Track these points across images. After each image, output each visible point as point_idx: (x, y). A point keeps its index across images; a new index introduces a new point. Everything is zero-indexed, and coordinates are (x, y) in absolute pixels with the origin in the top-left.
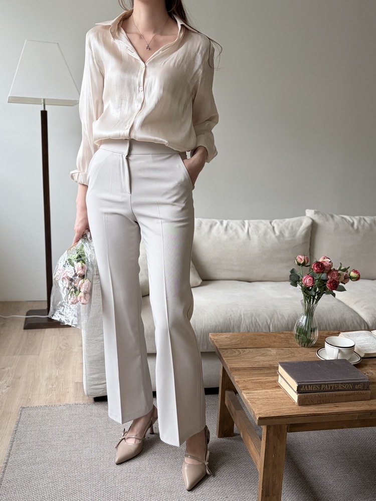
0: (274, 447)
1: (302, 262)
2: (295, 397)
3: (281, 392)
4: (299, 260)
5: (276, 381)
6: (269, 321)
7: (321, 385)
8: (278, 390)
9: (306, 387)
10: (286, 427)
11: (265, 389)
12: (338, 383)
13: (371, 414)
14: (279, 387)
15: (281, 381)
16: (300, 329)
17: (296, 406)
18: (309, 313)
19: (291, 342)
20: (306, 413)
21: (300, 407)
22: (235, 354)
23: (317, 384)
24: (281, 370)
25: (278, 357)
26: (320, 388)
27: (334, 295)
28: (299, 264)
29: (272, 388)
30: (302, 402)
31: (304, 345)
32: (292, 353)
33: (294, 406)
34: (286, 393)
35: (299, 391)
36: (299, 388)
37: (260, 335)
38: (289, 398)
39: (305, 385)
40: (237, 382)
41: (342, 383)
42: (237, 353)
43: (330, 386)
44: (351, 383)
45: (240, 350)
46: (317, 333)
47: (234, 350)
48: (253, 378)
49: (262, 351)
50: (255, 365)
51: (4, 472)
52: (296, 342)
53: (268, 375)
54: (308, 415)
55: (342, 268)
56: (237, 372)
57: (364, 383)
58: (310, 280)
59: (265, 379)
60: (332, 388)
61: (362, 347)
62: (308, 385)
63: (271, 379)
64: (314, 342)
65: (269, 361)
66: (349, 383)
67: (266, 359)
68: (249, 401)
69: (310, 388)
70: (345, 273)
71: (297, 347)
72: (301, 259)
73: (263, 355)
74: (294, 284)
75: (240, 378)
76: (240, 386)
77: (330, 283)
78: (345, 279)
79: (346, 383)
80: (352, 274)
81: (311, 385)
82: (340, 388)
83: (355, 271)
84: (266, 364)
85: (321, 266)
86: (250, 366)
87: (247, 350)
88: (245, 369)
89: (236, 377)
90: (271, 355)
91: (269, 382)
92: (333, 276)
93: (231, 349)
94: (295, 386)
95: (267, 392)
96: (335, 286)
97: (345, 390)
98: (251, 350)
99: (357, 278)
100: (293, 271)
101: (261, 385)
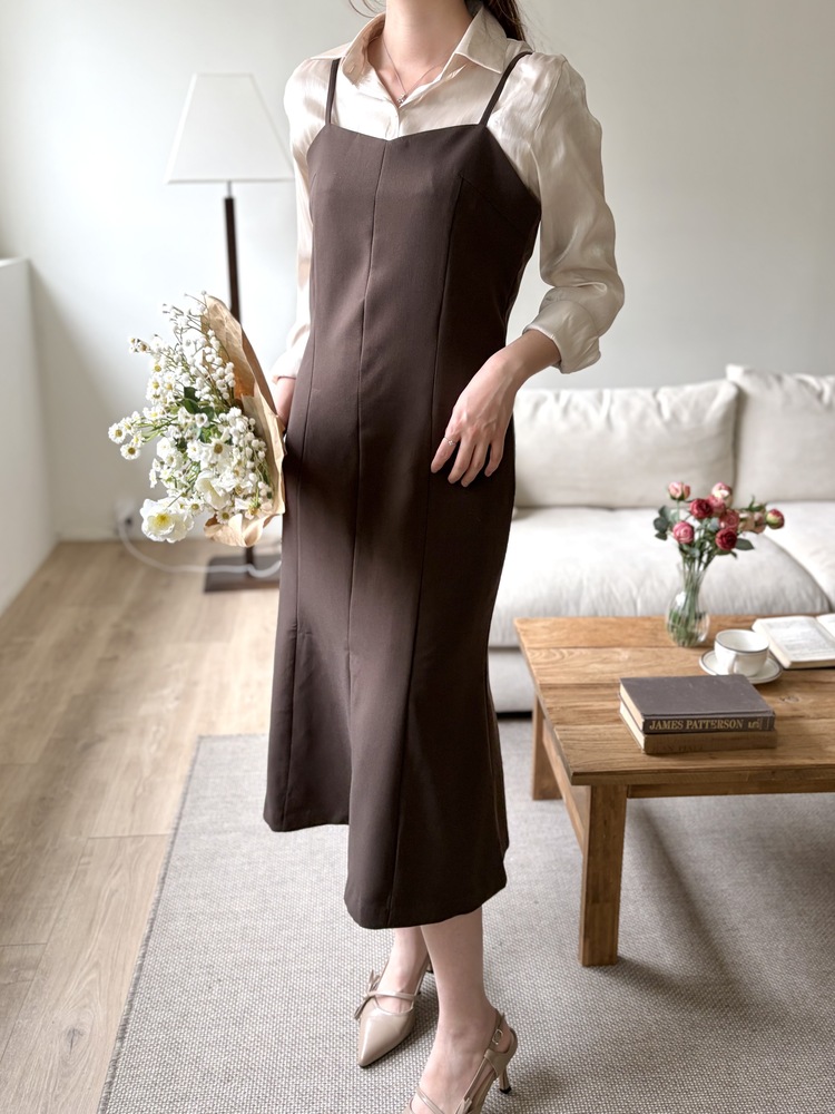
0: (605, 823)
1: (678, 495)
2: (640, 738)
3: (621, 730)
4: (673, 492)
5: (617, 710)
6: (635, 593)
7: (685, 720)
8: (617, 725)
9: (659, 724)
10: (625, 789)
11: (594, 723)
12: (717, 719)
13: (773, 773)
14: (619, 720)
15: (623, 711)
16: (676, 615)
17: (642, 755)
18: (693, 588)
19: (660, 637)
21: (647, 757)
22: (554, 659)
23: (678, 720)
24: (623, 691)
25: (630, 665)
26: (685, 725)
27: (735, 555)
28: (674, 498)
29: (608, 722)
30: (651, 750)
31: (684, 643)
32: (658, 657)
33: (638, 755)
34: (629, 732)
35: (646, 730)
36: (645, 724)
37: (606, 623)
38: (633, 740)
39: (657, 721)
40: (549, 709)
41: (723, 719)
42: (558, 656)
43: (701, 722)
44: (740, 719)
45: (565, 651)
46: (707, 621)
47: (552, 651)
48: (578, 704)
49: (604, 653)
50: (586, 680)
51: (173, 843)
52: (669, 637)
53: (604, 698)
54: (659, 771)
55: (755, 505)
56: (552, 693)
57: (765, 719)
58: (686, 531)
59: (596, 705)
60: (707, 727)
61: (791, 648)
62: (661, 721)
63: (609, 705)
64: (702, 638)
65: (612, 672)
66: (736, 719)
67: (607, 668)
68: (562, 745)
69: (666, 726)
70: (757, 515)
71: (672, 647)
72: (677, 490)
73: (604, 661)
74: (662, 535)
75: (555, 703)
76: (552, 717)
77: (721, 537)
78: (759, 526)
79: (730, 719)
80: (771, 517)
81: (667, 720)
82: (720, 726)
83: (777, 513)
84: (606, 678)
85: (704, 507)
86: (578, 682)
87: (577, 652)
88: (565, 687)
89: (548, 700)
90: (619, 662)
91: (603, 711)
92: (729, 522)
93: (548, 649)
94: (641, 721)
95: (597, 729)
96: (730, 543)
97: (729, 730)
98: (584, 651)
99: (779, 525)
100: (662, 512)
101: (590, 716)
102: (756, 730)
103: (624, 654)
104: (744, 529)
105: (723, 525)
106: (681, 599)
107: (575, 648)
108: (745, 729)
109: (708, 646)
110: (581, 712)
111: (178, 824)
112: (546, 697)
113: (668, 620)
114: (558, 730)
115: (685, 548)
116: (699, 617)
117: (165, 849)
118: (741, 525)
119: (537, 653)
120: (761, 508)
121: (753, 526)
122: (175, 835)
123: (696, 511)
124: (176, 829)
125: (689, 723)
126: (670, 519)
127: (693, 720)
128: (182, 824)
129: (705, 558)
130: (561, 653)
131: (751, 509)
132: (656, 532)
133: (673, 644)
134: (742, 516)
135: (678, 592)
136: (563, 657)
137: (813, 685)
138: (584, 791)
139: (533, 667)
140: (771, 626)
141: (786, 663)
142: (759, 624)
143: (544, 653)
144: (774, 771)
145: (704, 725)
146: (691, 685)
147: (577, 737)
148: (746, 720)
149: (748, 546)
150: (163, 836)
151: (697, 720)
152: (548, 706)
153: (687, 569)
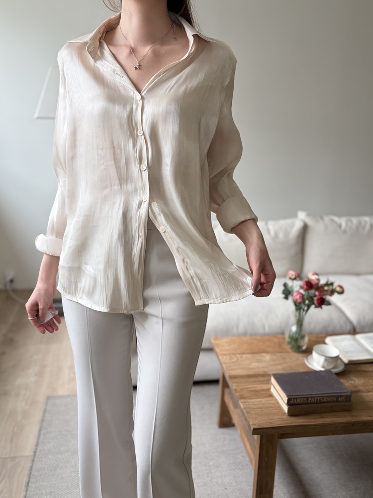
0: (267, 452)
1: (293, 277)
2: (285, 408)
3: (273, 402)
4: (290, 276)
5: (269, 389)
7: (308, 398)
8: (271, 399)
9: (295, 400)
11: (259, 398)
12: (323, 396)
14: (271, 395)
15: (272, 390)
16: (292, 336)
17: (286, 417)
18: (300, 323)
19: (283, 347)
20: (295, 424)
21: (289, 418)
23: (304, 398)
24: (273, 380)
25: (271, 363)
26: (308, 400)
27: (322, 308)
28: (291, 278)
29: (266, 397)
30: (291, 413)
31: (295, 350)
32: (284, 359)
34: (277, 403)
35: (289, 404)
36: (289, 401)
38: (280, 407)
39: (294, 398)
40: (235, 390)
41: (327, 396)
42: (235, 359)
43: (316, 398)
44: (335, 396)
45: (238, 356)
46: (306, 339)
47: (233, 356)
48: (249, 386)
49: (258, 356)
50: (251, 373)
51: (33, 461)
52: (288, 347)
53: (262, 382)
54: (296, 426)
55: (329, 283)
56: (235, 380)
57: (347, 396)
58: (300, 297)
59: (259, 387)
60: (318, 401)
61: (347, 352)
62: (296, 398)
63: (265, 387)
64: (304, 348)
65: (263, 368)
66: (333, 396)
67: (261, 365)
68: (245, 411)
69: (299, 401)
70: (331, 287)
71: (289, 353)
72: (292, 275)
73: (258, 361)
74: (286, 298)
75: (237, 386)
76: (237, 394)
77: (318, 300)
78: (332, 292)
79: (330, 396)
80: (338, 289)
81: (299, 398)
82: (325, 400)
83: (341, 287)
84: (261, 371)
85: (309, 284)
86: (247, 373)
87: (244, 356)
88: (242, 377)
89: (234, 385)
90: (265, 362)
91: (263, 390)
92: (320, 292)
93: (230, 354)
94: (286, 399)
95: (261, 401)
96: (322, 302)
97: (329, 402)
98: (248, 356)
99: (341, 293)
100: (285, 285)
101: (256, 394)
102: (342, 401)
103: (267, 357)
104: (327, 295)
105: (317, 293)
106: (294, 329)
107: (243, 353)
108: (337, 401)
109: (308, 352)
110: (251, 391)
111: (36, 449)
112: (233, 383)
113: (287, 339)
114: (242, 403)
115: (297, 304)
116: (303, 337)
117: (29, 464)
118: (325, 292)
119: (225, 357)
120: (332, 284)
121: (329, 292)
122: (34, 456)
123: (305, 287)
124: (35, 452)
125: (310, 399)
126: (290, 290)
127: (312, 397)
128: (39, 449)
129: (306, 308)
130: (237, 358)
131: (327, 284)
132: (283, 296)
133: (290, 350)
134: (326, 288)
135: (293, 325)
136: (238, 359)
137: (361, 373)
138: (256, 437)
139: (224, 365)
140: (334, 341)
141: (346, 361)
142: (328, 340)
143: (228, 357)
144: (354, 424)
145: (317, 400)
146: (307, 377)
147: (252, 406)
148: (338, 397)
149: (329, 304)
150: (28, 456)
151: (314, 397)
152: (234, 388)
153: (297, 314)
